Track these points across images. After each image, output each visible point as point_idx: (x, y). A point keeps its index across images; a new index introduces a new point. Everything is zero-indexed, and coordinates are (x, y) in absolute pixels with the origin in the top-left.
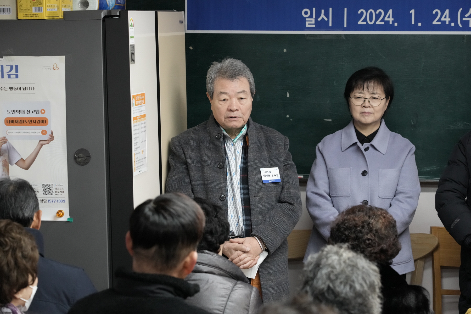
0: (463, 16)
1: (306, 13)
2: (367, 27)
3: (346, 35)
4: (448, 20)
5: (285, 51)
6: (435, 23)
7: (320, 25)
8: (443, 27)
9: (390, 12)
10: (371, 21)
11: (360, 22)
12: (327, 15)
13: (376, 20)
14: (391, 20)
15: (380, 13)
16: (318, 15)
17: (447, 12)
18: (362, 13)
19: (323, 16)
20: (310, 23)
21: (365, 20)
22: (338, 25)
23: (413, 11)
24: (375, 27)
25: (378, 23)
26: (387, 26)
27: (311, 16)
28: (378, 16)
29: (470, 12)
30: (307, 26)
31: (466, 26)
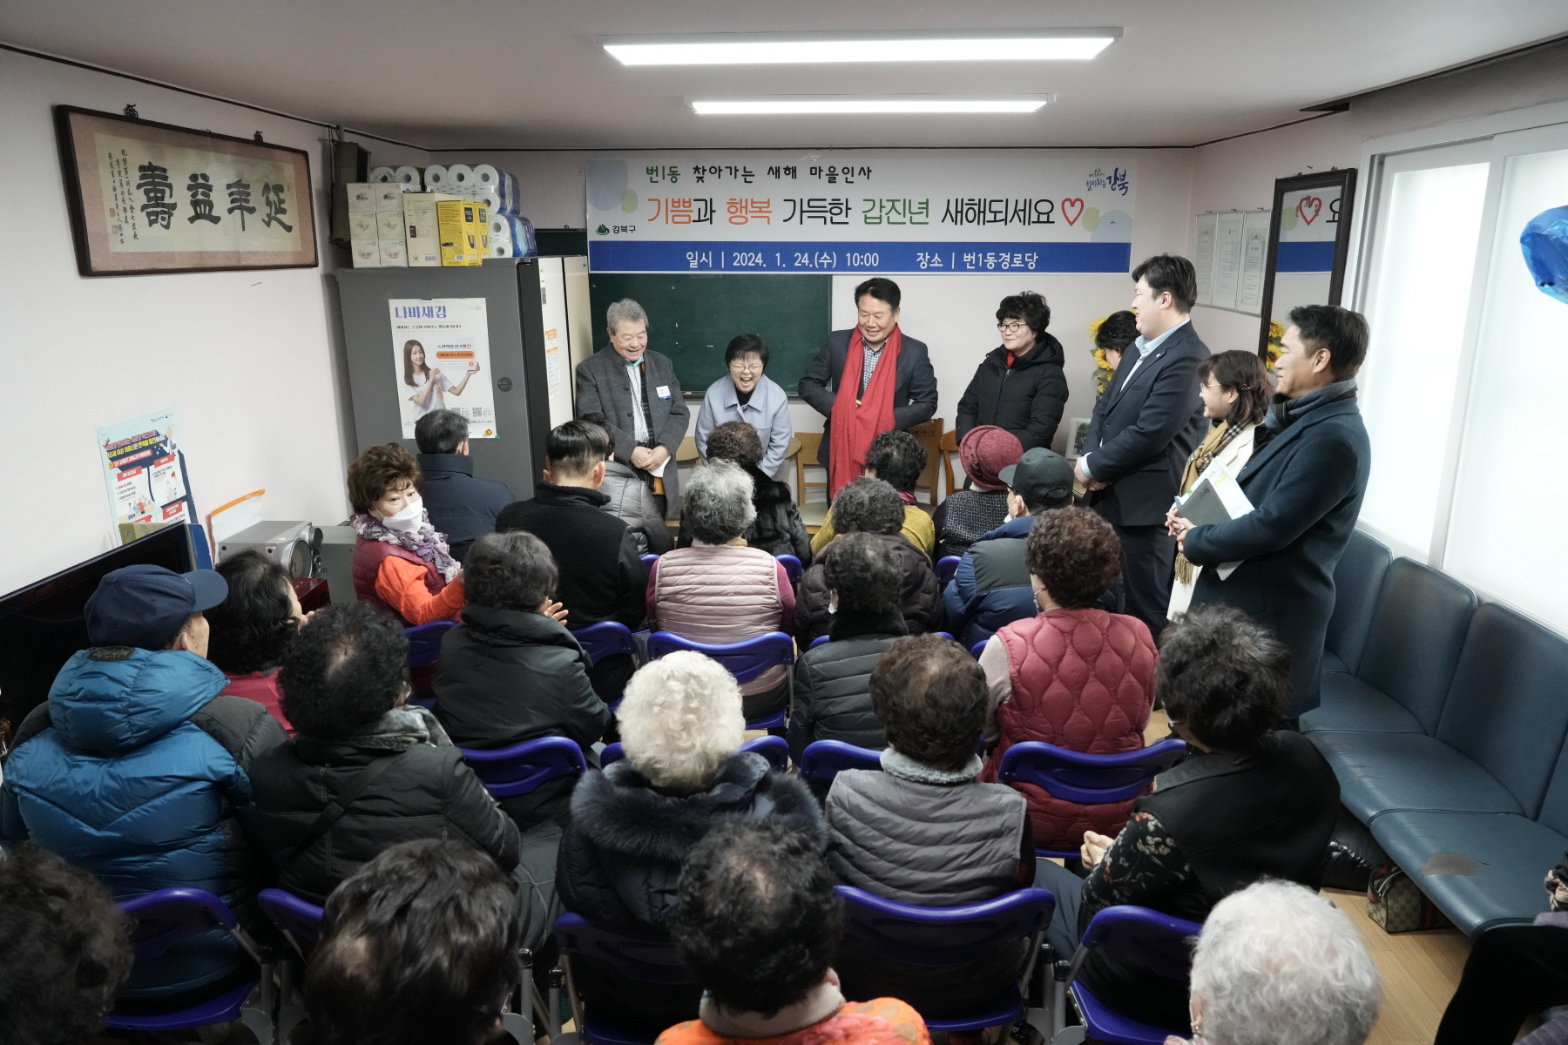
0: (819, 259)
1: (690, 256)
2: (741, 268)
3: (724, 275)
4: (807, 262)
5: (673, 288)
6: (796, 264)
7: (702, 266)
8: (803, 267)
9: (760, 255)
10: (744, 262)
11: (735, 264)
12: (707, 257)
13: (748, 262)
14: (760, 261)
15: (751, 256)
16: (700, 258)
17: (806, 255)
18: (737, 256)
19: (704, 258)
20: (693, 264)
21: (739, 262)
22: (717, 266)
23: (778, 255)
24: (747, 268)
25: (750, 264)
26: (757, 267)
27: (694, 259)
28: (750, 259)
29: (825, 255)
30: (691, 267)
31: (821, 267)
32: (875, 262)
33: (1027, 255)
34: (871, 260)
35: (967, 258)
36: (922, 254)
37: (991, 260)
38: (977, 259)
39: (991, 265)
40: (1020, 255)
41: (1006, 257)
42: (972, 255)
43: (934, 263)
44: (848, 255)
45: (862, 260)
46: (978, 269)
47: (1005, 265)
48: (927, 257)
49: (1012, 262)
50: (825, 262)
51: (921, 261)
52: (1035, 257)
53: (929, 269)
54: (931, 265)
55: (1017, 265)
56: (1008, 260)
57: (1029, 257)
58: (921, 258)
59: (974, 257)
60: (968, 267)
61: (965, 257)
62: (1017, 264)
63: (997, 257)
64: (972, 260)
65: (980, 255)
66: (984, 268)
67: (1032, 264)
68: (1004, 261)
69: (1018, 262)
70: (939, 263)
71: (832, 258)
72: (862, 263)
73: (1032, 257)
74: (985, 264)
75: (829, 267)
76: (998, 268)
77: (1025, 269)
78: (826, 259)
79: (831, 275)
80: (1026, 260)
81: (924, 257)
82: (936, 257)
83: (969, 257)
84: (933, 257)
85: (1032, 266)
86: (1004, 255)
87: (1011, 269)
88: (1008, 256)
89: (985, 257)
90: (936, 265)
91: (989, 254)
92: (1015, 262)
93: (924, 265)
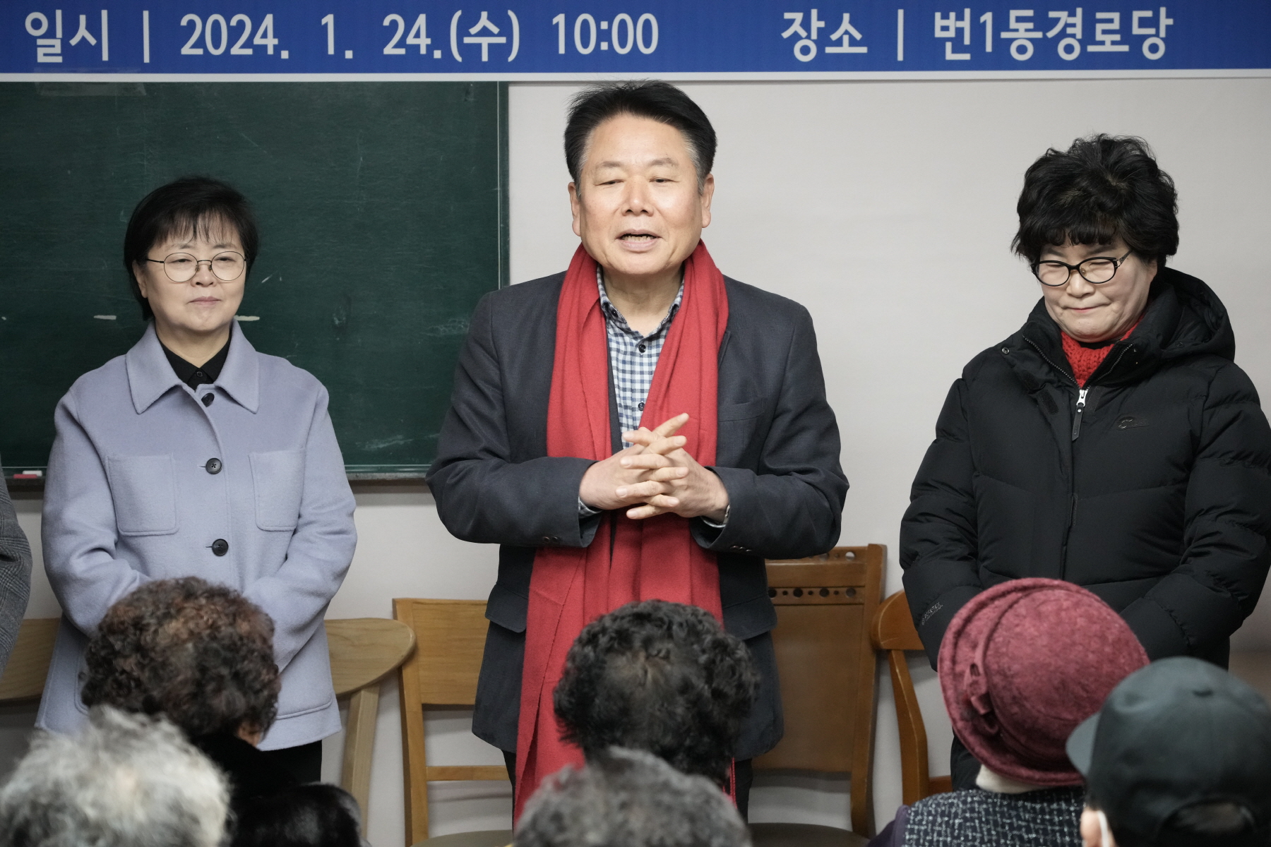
0: (463, 31)
1: (36, 24)
2: (206, 63)
3: (149, 86)
4: (424, 42)
6: (389, 50)
7: (77, 57)
8: (413, 60)
9: (269, 21)
10: (217, 45)
11: (187, 50)
12: (94, 28)
13: (231, 43)
14: (271, 42)
15: (241, 24)
16: (70, 29)
17: (421, 20)
18: (192, 24)
19: (83, 32)
20: (49, 51)
21: (200, 43)
22: (126, 57)
23: (329, 20)
24: (228, 63)
25: (236, 50)
26: (260, 61)
27: (51, 34)
28: (235, 33)
29: (484, 21)
30: (41, 59)
31: (471, 59)
32: (647, 43)
33: (1137, 15)
34: (635, 34)
35: (945, 26)
36: (798, 17)
37: (1021, 33)
38: (978, 29)
39: (1022, 49)
40: (1116, 16)
41: (1070, 21)
42: (960, 17)
43: (839, 43)
44: (560, 19)
45: (604, 35)
46: (981, 61)
47: (1069, 49)
48: (816, 24)
49: (1088, 37)
50: (485, 42)
51: (796, 37)
52: (1165, 21)
53: (824, 63)
54: (829, 50)
55: (1108, 48)
56: (1078, 31)
57: (1143, 23)
58: (796, 27)
59: (966, 24)
60: (950, 56)
61: (939, 21)
62: (1108, 44)
63: (1043, 23)
64: (960, 31)
65: (987, 18)
66: (1000, 59)
67: (1155, 43)
68: (1063, 34)
69: (1108, 38)
70: (853, 42)
71: (506, 30)
72: (604, 46)
73: (1153, 22)
74: (1002, 46)
75: (499, 59)
76: (1045, 57)
77: (1133, 60)
78: (485, 32)
79: (505, 86)
80: (1136, 30)
81: (806, 24)
82: (846, 24)
83: (952, 22)
84: (834, 24)
85: (1154, 48)
86: (1063, 16)
87: (1088, 61)
88: (1078, 20)
89: (1001, 24)
90: (846, 49)
91: (1014, 14)
92: (1099, 37)
93: (805, 50)
